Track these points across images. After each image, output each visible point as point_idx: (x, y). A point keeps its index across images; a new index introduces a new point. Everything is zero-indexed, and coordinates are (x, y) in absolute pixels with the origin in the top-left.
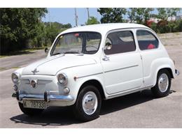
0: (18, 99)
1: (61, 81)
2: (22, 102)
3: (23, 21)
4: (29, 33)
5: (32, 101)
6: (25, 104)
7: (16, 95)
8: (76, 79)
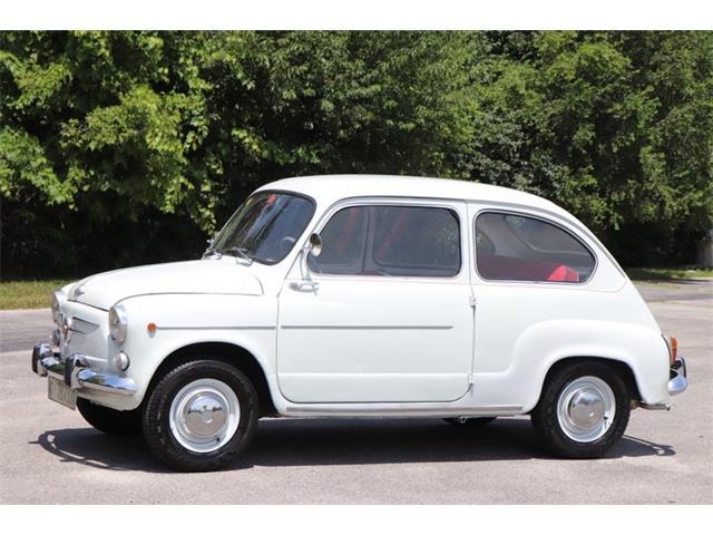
8: (158, 331)
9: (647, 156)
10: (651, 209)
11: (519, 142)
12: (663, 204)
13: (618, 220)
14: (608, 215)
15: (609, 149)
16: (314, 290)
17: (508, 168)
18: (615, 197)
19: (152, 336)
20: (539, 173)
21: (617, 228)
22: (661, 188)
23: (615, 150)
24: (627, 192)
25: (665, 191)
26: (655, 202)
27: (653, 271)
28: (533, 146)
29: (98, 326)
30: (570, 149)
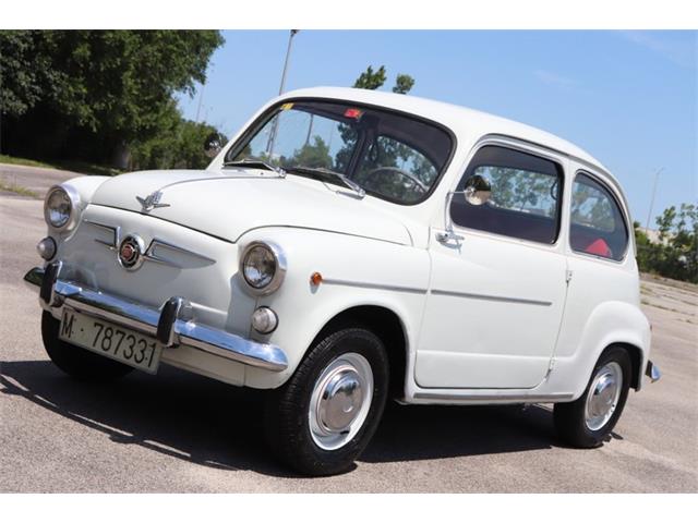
0: (45, 296)
1: (253, 275)
2: (57, 313)
3: (130, 82)
4: (138, 121)
5: (100, 322)
6: (68, 328)
7: (42, 280)
8: (321, 284)
9: (128, 80)
10: (121, 120)
11: (26, 45)
12: (131, 118)
13: (96, 125)
14: (90, 119)
15: (98, 67)
16: (458, 246)
17: (18, 65)
18: (96, 106)
19: (314, 291)
20: (40, 74)
21: (95, 130)
22: (131, 106)
23: (102, 69)
24: (107, 104)
25: (134, 109)
26: (125, 115)
27: (95, 167)
28: (36, 51)
29: (213, 262)
30: (69, 60)
